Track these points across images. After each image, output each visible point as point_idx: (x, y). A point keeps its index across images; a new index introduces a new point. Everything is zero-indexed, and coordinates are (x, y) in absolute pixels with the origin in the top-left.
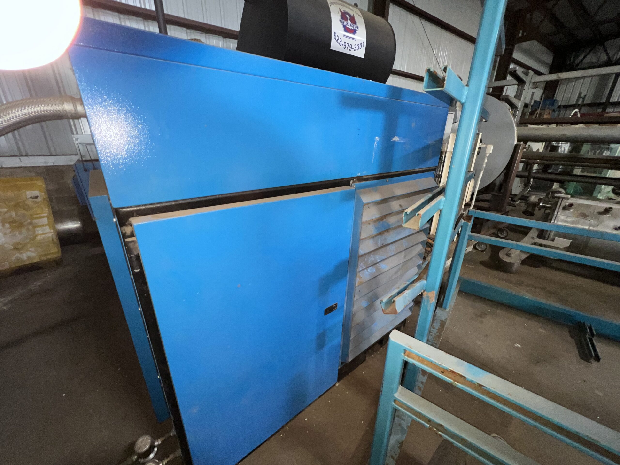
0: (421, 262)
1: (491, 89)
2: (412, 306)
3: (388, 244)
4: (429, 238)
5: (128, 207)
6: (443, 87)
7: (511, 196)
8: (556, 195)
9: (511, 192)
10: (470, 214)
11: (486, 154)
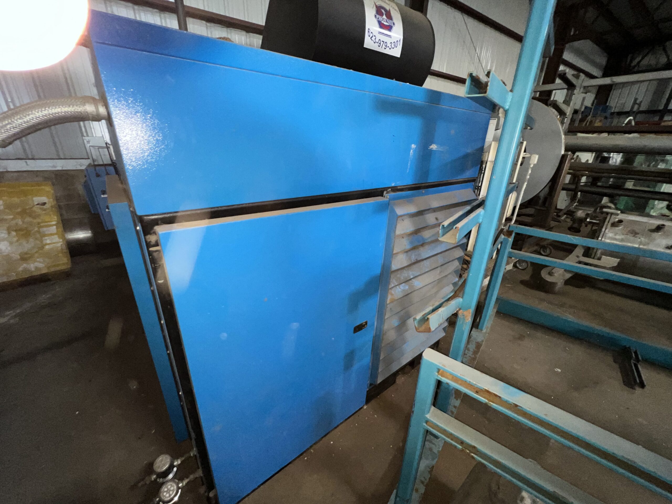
0: (457, 279)
1: (538, 93)
2: (446, 326)
3: (423, 260)
4: (466, 255)
5: (152, 215)
6: (485, 92)
7: (556, 211)
8: (605, 210)
9: (556, 207)
10: (511, 229)
11: (530, 164)
